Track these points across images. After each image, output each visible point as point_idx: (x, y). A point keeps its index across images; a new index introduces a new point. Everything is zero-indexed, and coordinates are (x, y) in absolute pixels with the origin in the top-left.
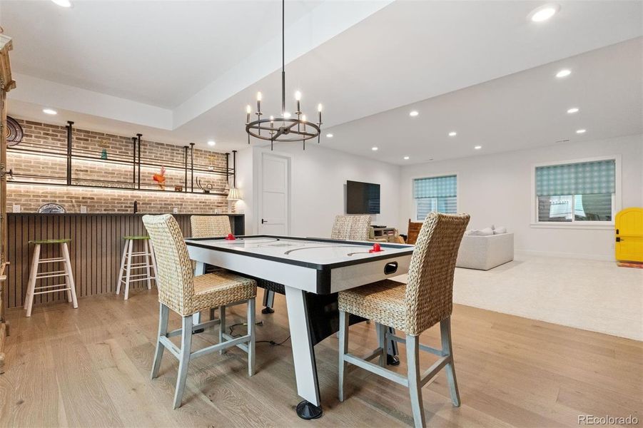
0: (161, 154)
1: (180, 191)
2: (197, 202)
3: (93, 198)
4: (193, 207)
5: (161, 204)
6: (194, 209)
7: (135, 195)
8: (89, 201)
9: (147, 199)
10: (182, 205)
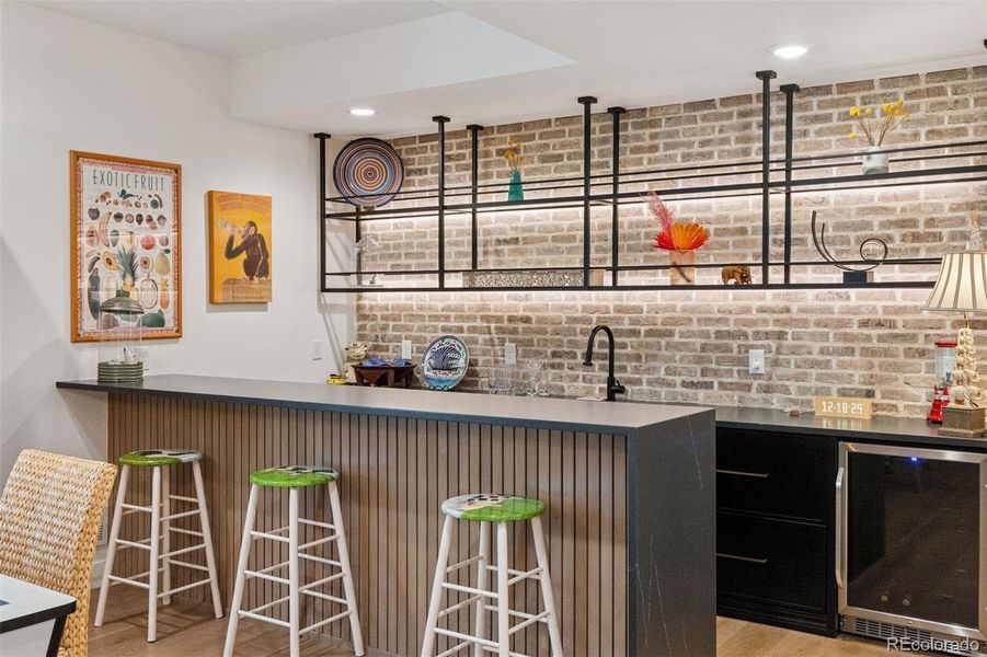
0: (703, 144)
1: (744, 283)
2: (847, 324)
3: (527, 320)
4: (832, 343)
5: (706, 335)
6: (837, 352)
7: (625, 303)
8: (521, 326)
9: (660, 317)
10: (781, 335)
